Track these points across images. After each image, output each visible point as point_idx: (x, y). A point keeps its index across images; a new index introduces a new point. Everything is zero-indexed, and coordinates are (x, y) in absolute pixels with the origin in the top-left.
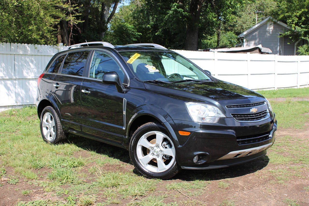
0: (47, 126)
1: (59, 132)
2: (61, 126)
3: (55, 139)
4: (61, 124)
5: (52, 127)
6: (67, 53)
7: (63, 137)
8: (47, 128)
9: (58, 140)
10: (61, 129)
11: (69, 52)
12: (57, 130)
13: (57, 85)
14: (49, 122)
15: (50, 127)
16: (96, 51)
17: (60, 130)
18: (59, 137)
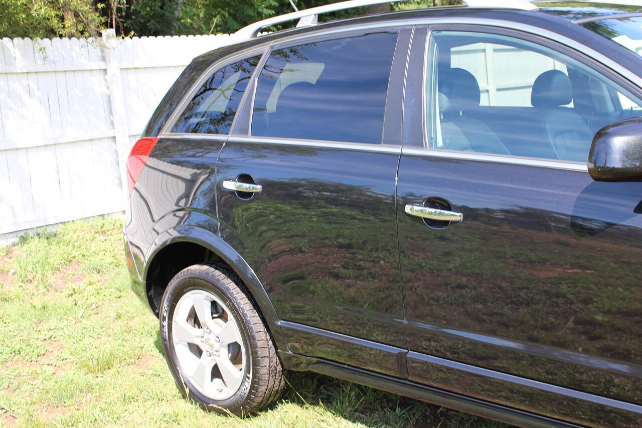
0: (197, 342)
1: (264, 371)
2: (270, 343)
3: (248, 397)
4: (269, 337)
5: (221, 346)
6: (265, 49)
7: (277, 383)
8: (197, 351)
9: (259, 400)
10: (271, 356)
11: (272, 47)
12: (255, 361)
13: (239, 184)
14: (205, 325)
15: (212, 347)
16: (437, 29)
17: (266, 362)
18: (262, 389)
